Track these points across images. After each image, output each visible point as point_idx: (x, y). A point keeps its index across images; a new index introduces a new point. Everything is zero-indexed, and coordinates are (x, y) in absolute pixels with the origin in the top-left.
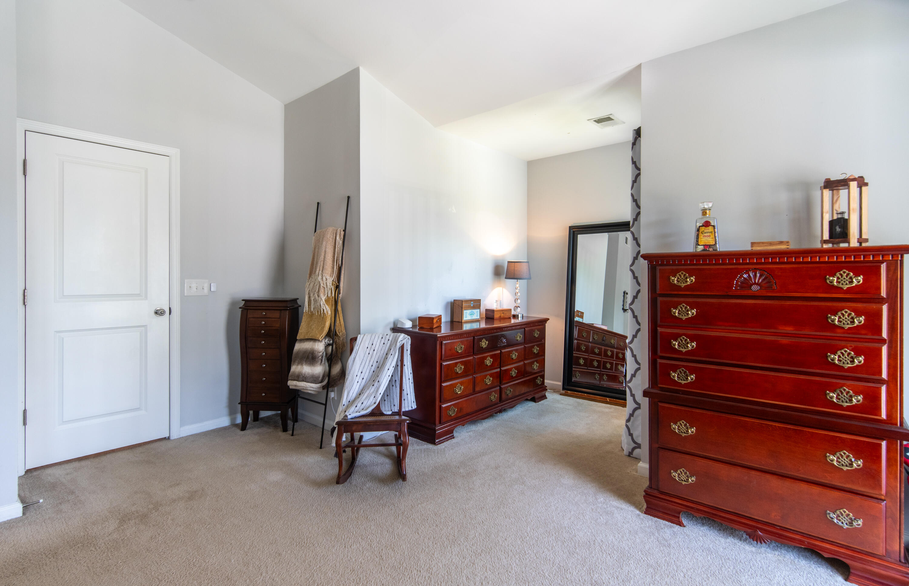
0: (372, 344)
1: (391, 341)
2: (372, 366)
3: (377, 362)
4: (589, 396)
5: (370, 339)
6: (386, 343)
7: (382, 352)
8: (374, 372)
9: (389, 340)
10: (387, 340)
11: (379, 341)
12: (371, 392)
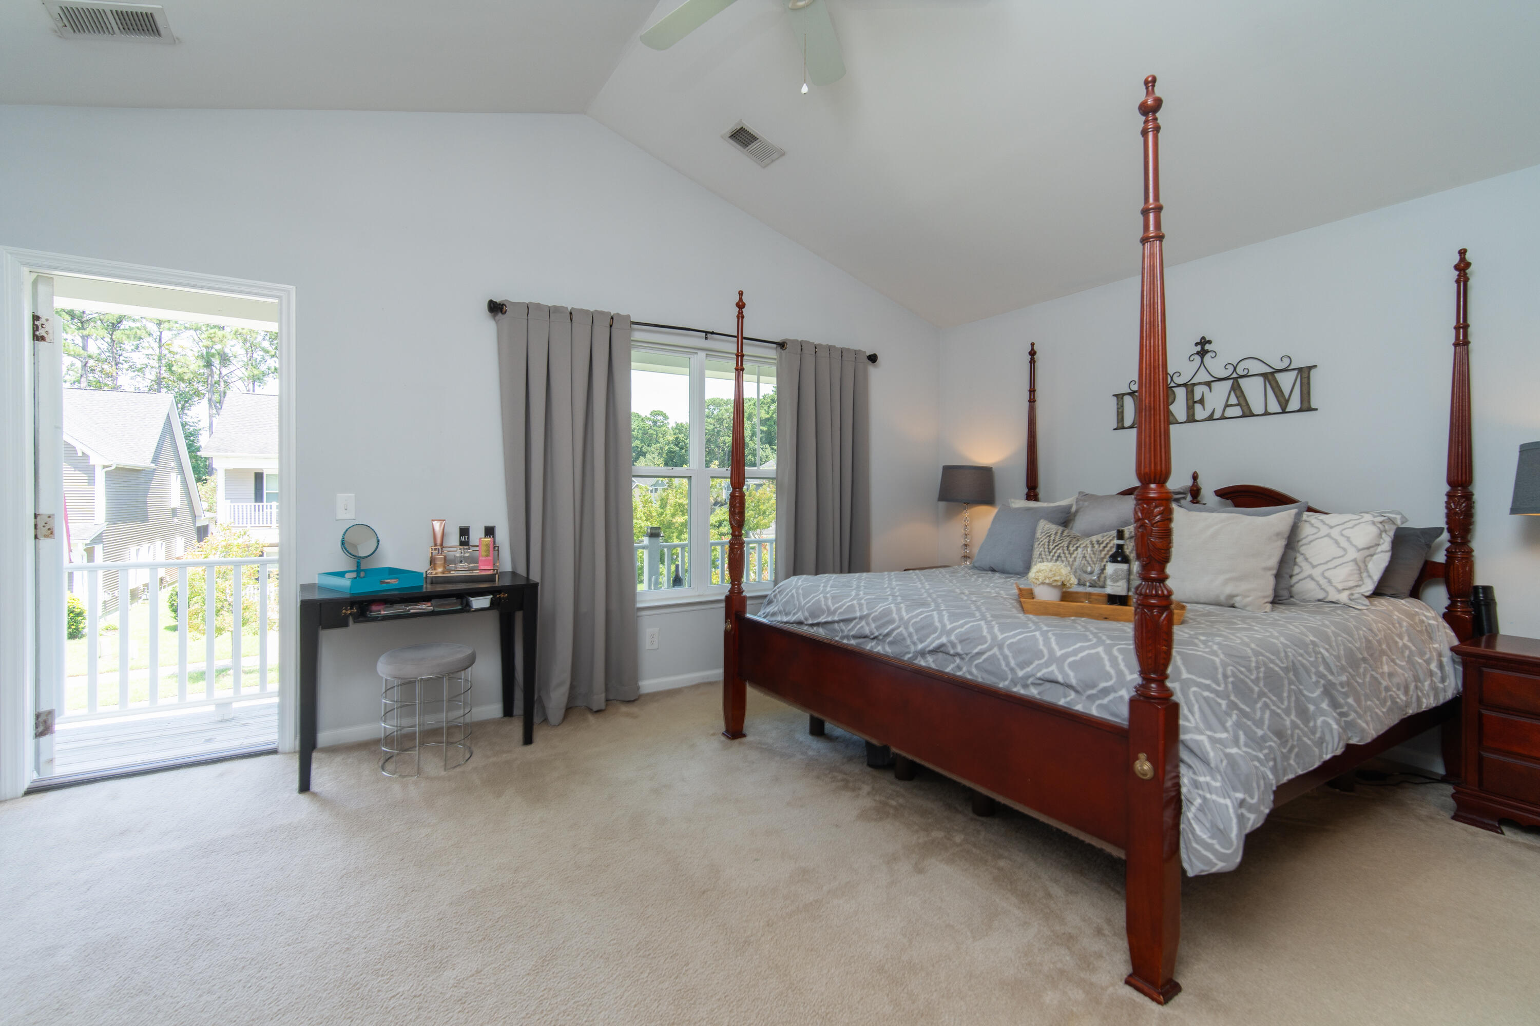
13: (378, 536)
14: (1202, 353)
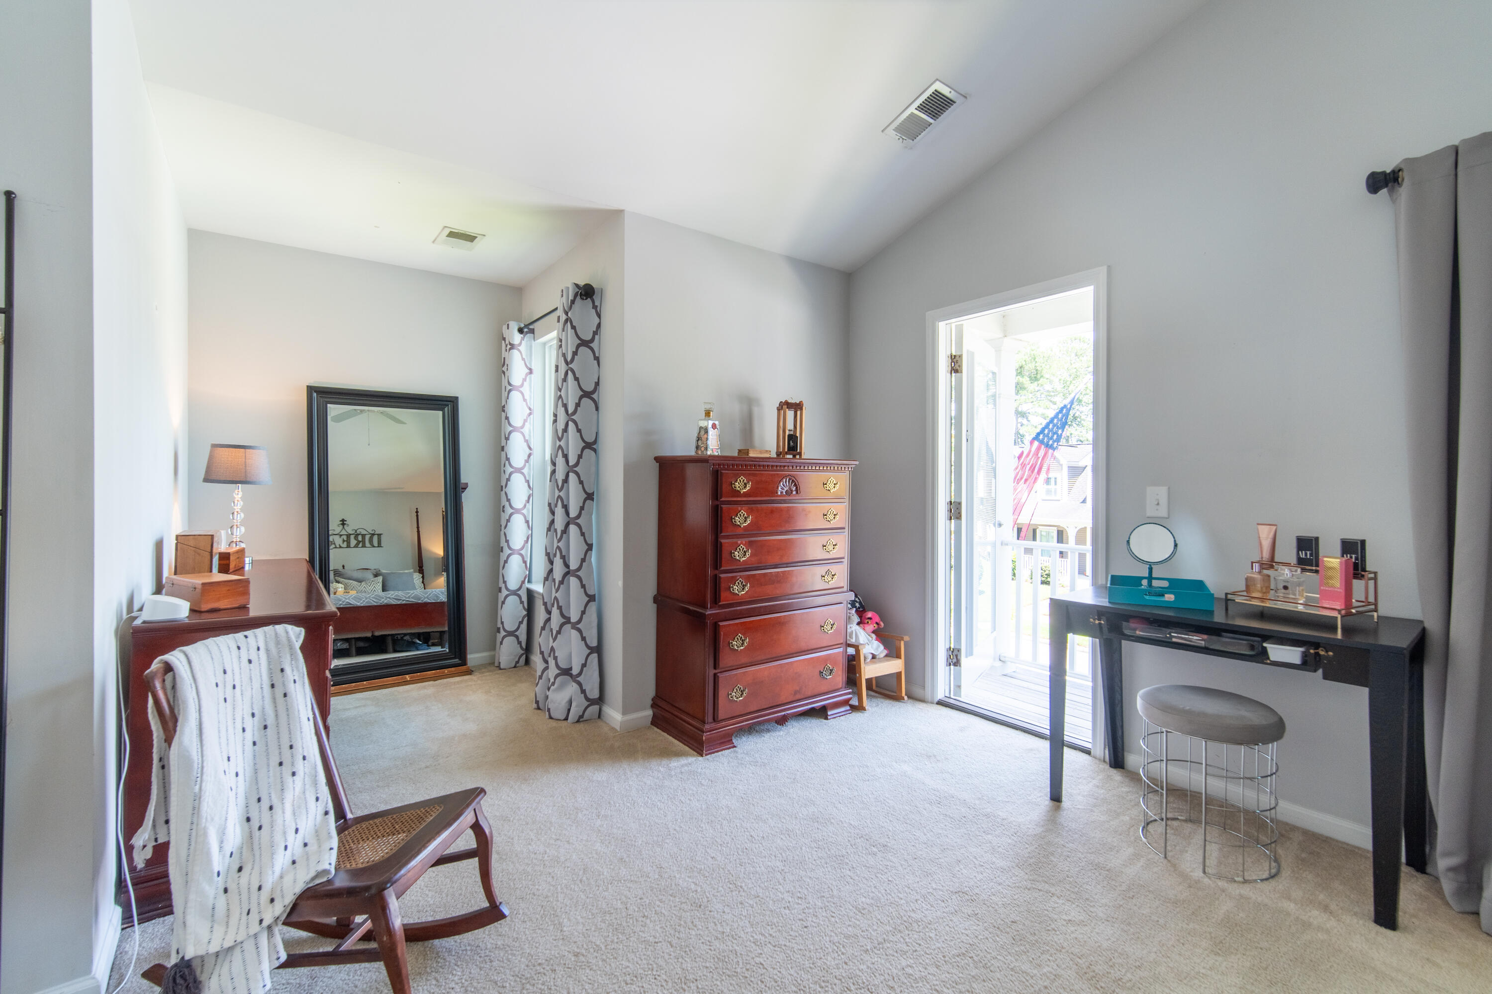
0: (225, 672)
1: (268, 651)
2: (244, 730)
3: (253, 715)
4: (371, 684)
5: (212, 658)
6: (254, 658)
7: (256, 685)
8: (254, 743)
9: (258, 649)
10: (253, 650)
11: (235, 660)
12: (297, 793)
13: (1176, 539)
14: (343, 524)
